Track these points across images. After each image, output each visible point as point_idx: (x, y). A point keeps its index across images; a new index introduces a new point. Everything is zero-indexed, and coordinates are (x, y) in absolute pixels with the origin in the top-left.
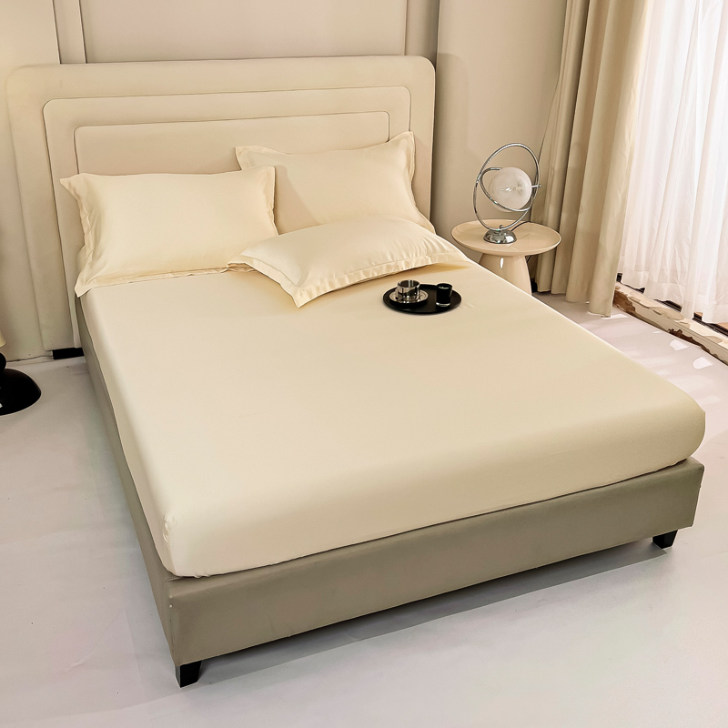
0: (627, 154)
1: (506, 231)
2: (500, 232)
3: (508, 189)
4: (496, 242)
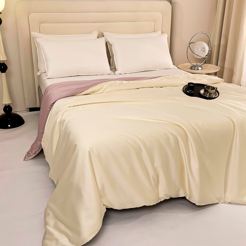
1: (198, 66)
2: (196, 66)
3: (200, 49)
4: (195, 70)
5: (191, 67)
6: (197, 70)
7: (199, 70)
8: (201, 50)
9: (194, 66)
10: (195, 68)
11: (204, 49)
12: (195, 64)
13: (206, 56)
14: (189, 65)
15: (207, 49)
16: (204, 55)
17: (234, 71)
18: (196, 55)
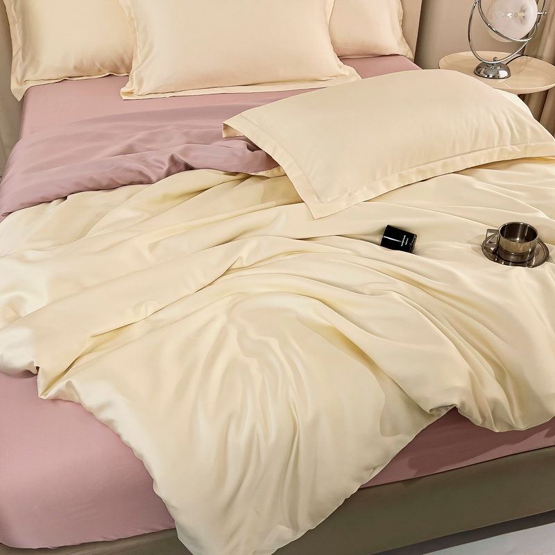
1: (500, 65)
2: (493, 64)
3: (509, 14)
4: (488, 77)
5: (478, 68)
6: (494, 77)
7: (499, 78)
8: (515, 15)
9: (487, 65)
10: (489, 72)
11: (523, 14)
12: (488, 55)
13: (527, 37)
15: (533, 13)
16: (519, 32)
18: (496, 32)
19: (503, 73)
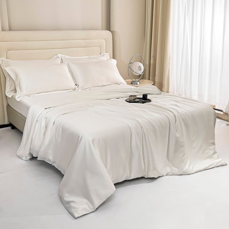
0: (169, 57)
1: (137, 81)
5: (131, 83)
6: (136, 84)
8: (138, 68)
9: (134, 81)
11: (140, 68)
12: (134, 80)
14: (130, 80)
15: (143, 67)
16: (141, 72)
17: (163, 83)
18: (135, 72)
19: (138, 83)
